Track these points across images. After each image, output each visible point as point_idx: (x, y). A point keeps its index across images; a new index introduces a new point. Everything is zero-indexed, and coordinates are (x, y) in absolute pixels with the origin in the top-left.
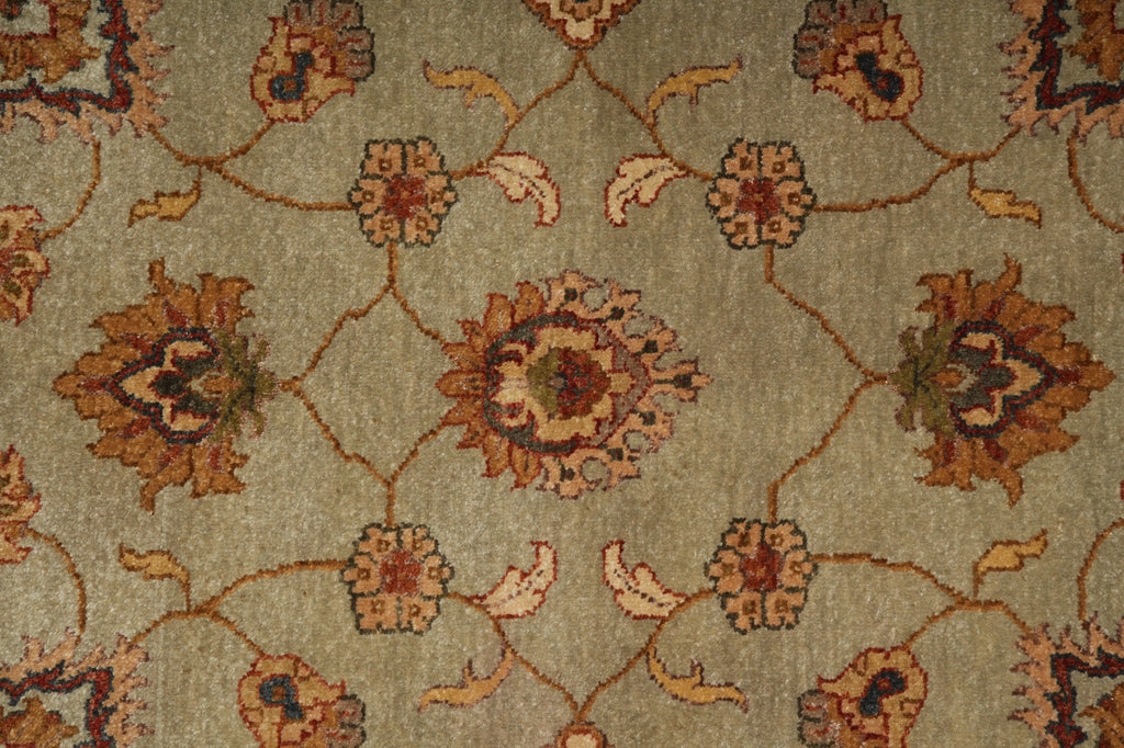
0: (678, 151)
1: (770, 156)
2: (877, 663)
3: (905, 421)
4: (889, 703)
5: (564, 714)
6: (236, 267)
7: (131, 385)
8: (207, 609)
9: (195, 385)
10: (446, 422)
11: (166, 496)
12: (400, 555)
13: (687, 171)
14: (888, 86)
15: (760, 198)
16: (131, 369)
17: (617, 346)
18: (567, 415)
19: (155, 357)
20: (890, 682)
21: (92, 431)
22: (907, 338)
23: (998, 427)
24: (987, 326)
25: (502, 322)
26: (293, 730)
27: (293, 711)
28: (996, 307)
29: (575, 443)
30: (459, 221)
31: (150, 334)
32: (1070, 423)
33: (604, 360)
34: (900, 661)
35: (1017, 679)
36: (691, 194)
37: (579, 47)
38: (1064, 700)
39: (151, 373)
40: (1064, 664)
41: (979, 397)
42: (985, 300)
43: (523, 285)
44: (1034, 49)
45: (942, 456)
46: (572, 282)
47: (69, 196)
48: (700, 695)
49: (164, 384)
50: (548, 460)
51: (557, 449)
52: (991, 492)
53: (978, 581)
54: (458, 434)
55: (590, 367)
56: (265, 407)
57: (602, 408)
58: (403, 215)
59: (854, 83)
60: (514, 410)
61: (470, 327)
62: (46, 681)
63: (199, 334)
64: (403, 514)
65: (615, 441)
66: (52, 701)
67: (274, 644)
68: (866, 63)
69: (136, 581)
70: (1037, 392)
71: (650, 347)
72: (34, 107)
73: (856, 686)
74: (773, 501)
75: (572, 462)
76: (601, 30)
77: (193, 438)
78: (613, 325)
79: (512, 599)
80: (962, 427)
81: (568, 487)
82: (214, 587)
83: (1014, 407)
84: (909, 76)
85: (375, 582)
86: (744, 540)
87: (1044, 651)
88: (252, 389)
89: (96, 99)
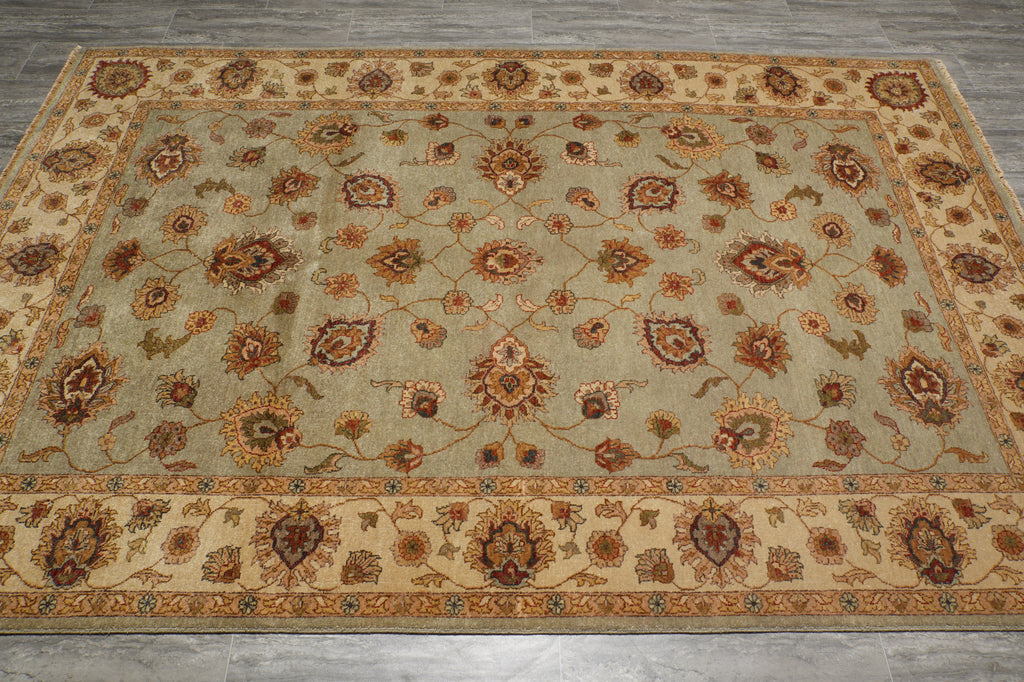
0: (536, 215)
1: (561, 217)
2: (595, 321)
3: (600, 269)
4: (599, 330)
5: (506, 333)
6: (416, 237)
7: (386, 261)
8: (404, 308)
9: (404, 261)
10: (472, 269)
11: (393, 284)
12: (458, 297)
13: (538, 219)
14: (591, 204)
15: (559, 225)
16: (386, 258)
17: (520, 254)
18: (506, 267)
19: (394, 255)
20: (600, 326)
21: (375, 270)
22: (600, 252)
23: (626, 271)
24: (620, 250)
25: (489, 248)
26: (426, 335)
27: (426, 331)
28: (622, 247)
29: (508, 273)
30: (477, 229)
31: (392, 251)
32: (644, 270)
33: (517, 257)
34: (602, 321)
35: (635, 325)
36: (540, 224)
37: (510, 196)
38: (647, 329)
39: (392, 259)
40: (647, 322)
41: (620, 264)
42: (620, 246)
43: (494, 241)
44: (627, 199)
45: (611, 277)
46: (507, 240)
47: (375, 224)
48: (545, 329)
49: (395, 261)
50: (501, 277)
51: (502, 274)
52: (625, 284)
53: (622, 303)
54: (476, 271)
55: (512, 258)
56: (422, 266)
57: (516, 266)
58: (462, 227)
59: (582, 204)
60: (491, 266)
61: (480, 249)
62: (358, 323)
63: (405, 251)
64: (459, 288)
65: (520, 274)
66: (359, 327)
67: (421, 316)
68: (585, 200)
69: (384, 302)
70: (635, 264)
71: (529, 254)
72: (368, 207)
73: (590, 326)
74: (565, 286)
75: (508, 277)
76: (516, 193)
77: (402, 272)
78: (520, 250)
79: (490, 307)
80: (616, 271)
81: (506, 282)
82: (406, 304)
83: (630, 267)
84: (596, 203)
85: (451, 303)
86: (556, 294)
87: (642, 318)
88: (418, 262)
89: (384, 206)
